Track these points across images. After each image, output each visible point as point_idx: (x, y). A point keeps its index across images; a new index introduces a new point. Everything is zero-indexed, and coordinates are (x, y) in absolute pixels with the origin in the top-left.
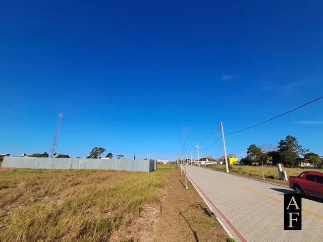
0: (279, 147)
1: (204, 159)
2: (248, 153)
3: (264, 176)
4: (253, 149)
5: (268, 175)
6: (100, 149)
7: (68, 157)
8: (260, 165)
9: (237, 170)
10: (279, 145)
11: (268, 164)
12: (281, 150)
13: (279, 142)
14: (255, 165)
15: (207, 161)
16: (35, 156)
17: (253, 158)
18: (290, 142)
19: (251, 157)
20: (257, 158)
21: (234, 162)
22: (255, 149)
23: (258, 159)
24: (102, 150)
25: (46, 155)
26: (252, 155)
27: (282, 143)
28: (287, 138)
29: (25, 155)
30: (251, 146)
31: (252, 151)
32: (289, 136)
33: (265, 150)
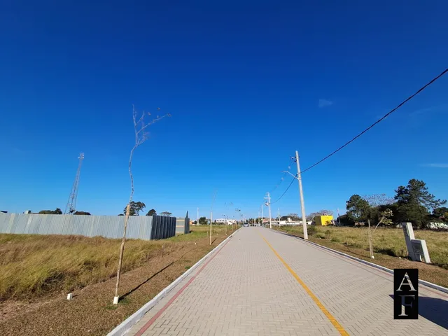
0: (396, 198)
1: (284, 218)
2: (348, 207)
3: (371, 250)
4: (355, 202)
5: (382, 247)
6: (139, 203)
7: (88, 214)
8: (366, 225)
9: (324, 235)
10: (396, 194)
11: (381, 225)
12: (400, 203)
13: (397, 190)
14: (359, 226)
15: (289, 219)
16: (44, 212)
17: (356, 215)
18: (415, 189)
19: (353, 213)
20: (362, 215)
21: (327, 222)
22: (360, 202)
23: (364, 217)
24: (140, 205)
25: (58, 212)
26: (355, 211)
27: (401, 191)
28: (410, 182)
29: (29, 212)
30: (352, 197)
31: (354, 205)
32: (414, 180)
33: (374, 203)
